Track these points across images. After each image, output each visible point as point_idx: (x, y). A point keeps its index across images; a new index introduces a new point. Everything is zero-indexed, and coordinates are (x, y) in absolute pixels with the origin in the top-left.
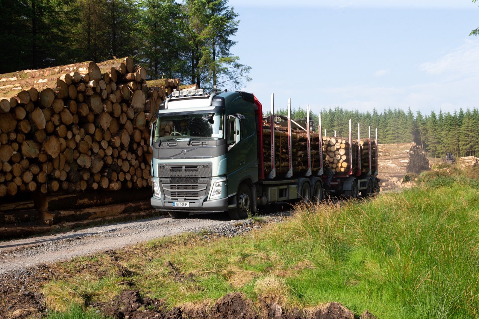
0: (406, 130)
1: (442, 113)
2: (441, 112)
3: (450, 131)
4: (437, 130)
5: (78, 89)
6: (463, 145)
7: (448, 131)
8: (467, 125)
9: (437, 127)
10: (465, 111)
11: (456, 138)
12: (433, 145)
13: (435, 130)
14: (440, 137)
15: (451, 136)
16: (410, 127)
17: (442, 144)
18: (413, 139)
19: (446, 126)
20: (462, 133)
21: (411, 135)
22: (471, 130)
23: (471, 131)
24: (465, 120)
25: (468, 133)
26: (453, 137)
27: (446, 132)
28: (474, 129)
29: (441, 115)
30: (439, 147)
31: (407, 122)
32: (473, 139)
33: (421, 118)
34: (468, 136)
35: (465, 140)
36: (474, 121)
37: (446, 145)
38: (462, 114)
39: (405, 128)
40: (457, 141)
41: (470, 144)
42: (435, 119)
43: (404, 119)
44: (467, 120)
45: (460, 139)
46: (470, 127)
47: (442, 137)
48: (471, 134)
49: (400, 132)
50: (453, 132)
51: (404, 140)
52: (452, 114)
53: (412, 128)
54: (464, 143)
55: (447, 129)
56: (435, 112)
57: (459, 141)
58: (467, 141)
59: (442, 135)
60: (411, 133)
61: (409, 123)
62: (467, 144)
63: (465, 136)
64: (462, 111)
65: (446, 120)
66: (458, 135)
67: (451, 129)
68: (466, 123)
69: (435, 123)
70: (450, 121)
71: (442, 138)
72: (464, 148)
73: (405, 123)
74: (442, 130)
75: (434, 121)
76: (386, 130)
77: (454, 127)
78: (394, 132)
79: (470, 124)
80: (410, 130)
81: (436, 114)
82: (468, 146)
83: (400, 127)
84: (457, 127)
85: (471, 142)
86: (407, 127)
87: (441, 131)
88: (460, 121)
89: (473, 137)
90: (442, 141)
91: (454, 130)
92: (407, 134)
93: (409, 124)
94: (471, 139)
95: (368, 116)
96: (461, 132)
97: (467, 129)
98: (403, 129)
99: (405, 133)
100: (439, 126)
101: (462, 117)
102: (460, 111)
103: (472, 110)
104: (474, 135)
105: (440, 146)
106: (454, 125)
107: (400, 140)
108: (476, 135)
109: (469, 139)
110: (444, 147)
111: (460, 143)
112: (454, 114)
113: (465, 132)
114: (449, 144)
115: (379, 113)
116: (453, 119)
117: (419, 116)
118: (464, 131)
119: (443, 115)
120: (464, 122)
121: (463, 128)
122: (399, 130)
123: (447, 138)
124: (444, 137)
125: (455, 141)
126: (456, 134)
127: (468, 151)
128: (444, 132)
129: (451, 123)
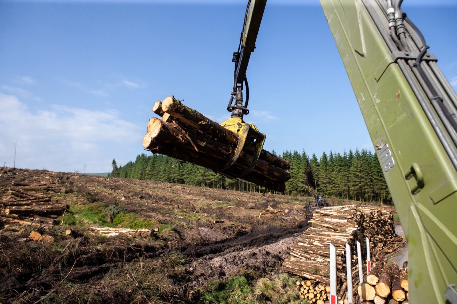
0: (300, 170)
1: (333, 154)
2: (331, 153)
3: (340, 172)
4: (328, 171)
6: (354, 186)
7: (338, 172)
8: (356, 165)
9: (328, 168)
10: (354, 152)
11: (345, 179)
12: (324, 185)
13: (326, 171)
14: (330, 177)
15: (341, 177)
16: (303, 168)
17: (332, 184)
18: (306, 178)
19: (336, 166)
20: (352, 173)
21: (304, 175)
22: (361, 170)
23: (360, 172)
24: (355, 160)
25: (357, 173)
26: (343, 177)
27: (336, 173)
28: (363, 169)
29: (331, 156)
30: (329, 187)
31: (301, 162)
32: (362, 180)
33: (316, 160)
34: (357, 176)
35: (354, 180)
36: (363, 161)
37: (336, 186)
38: (352, 155)
39: (299, 169)
40: (346, 181)
41: (360, 185)
42: (327, 160)
43: (298, 160)
44: (357, 161)
45: (350, 179)
46: (360, 167)
47: (332, 177)
48: (360, 174)
49: (294, 172)
50: (343, 172)
51: (297, 179)
52: (342, 155)
53: (305, 169)
54: (353, 183)
55: (337, 169)
56: (326, 153)
57: (349, 181)
58: (356, 182)
59: (332, 175)
60: (304, 173)
61: (303, 163)
62: (356, 185)
63: (355, 177)
64: (351, 153)
65: (336, 161)
66: (348, 175)
67: (341, 169)
68: (355, 163)
69: (326, 164)
70: (340, 162)
71: (332, 179)
72: (353, 188)
73: (299, 164)
74: (333, 171)
75: (325, 162)
77: (344, 168)
79: (359, 165)
80: (302, 170)
81: (327, 156)
82: (358, 187)
83: (294, 167)
84: (347, 167)
85: (360, 182)
86: (301, 167)
87: (331, 172)
88: (350, 162)
89: (362, 178)
90: (332, 181)
91: (343, 170)
92: (301, 174)
93: (302, 165)
94: (360, 180)
96: (350, 172)
97: (356, 170)
98: (297, 169)
99: (298, 173)
100: (330, 167)
101: (352, 158)
102: (349, 153)
103: (360, 151)
104: (363, 176)
105: (331, 186)
106: (343, 166)
107: (294, 180)
108: (366, 175)
109: (358, 179)
110: (335, 187)
111: (350, 183)
112: (344, 155)
113: (355, 173)
114: (338, 184)
116: (342, 160)
117: (314, 159)
118: (354, 171)
119: (333, 156)
120: (353, 162)
121: (352, 168)
122: (294, 170)
123: (337, 178)
124: (335, 178)
125: (345, 181)
126: (346, 175)
127: (357, 193)
128: (335, 173)
129: (341, 164)
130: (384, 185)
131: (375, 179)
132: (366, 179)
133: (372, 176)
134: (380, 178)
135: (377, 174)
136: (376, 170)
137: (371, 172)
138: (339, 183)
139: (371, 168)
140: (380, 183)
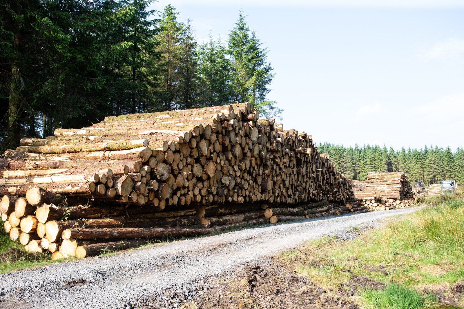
0: (382, 161)
1: (410, 149)
3: (417, 163)
5: (223, 126)
6: (428, 175)
8: (430, 159)
9: (406, 160)
10: (429, 148)
13: (405, 162)
14: (409, 168)
15: (417, 168)
16: (384, 159)
17: (410, 174)
18: (387, 168)
19: (413, 159)
21: (386, 166)
22: (434, 163)
23: (434, 164)
24: (429, 155)
25: (432, 165)
26: (420, 168)
27: (414, 164)
28: (436, 162)
29: (410, 151)
31: (383, 155)
32: (435, 170)
34: (431, 168)
35: (429, 171)
36: (436, 156)
38: (427, 150)
39: (380, 160)
41: (433, 174)
42: (405, 153)
43: (380, 153)
44: (431, 155)
45: (425, 170)
47: (410, 168)
48: (434, 166)
49: (377, 163)
50: (420, 164)
51: (380, 169)
52: (419, 151)
53: (386, 160)
54: (428, 173)
55: (415, 162)
56: (404, 148)
57: (424, 171)
58: (431, 172)
59: (410, 166)
60: (385, 164)
62: (431, 174)
63: (429, 168)
65: (414, 155)
66: (424, 166)
67: (417, 161)
68: (430, 157)
69: (405, 157)
70: (417, 155)
71: (410, 169)
72: (428, 177)
73: (381, 156)
74: (411, 162)
75: (404, 155)
76: (365, 161)
77: (420, 161)
78: (371, 163)
79: (433, 159)
80: (384, 162)
81: (406, 150)
82: (431, 176)
83: (376, 159)
84: (422, 160)
85: (434, 172)
86: (382, 159)
88: (425, 155)
89: (435, 168)
90: (410, 171)
91: (420, 162)
92: (383, 164)
93: (384, 157)
95: (351, 150)
96: (426, 164)
97: (431, 162)
98: (379, 160)
99: (380, 164)
100: (408, 159)
101: (427, 152)
102: (425, 148)
103: (434, 147)
106: (420, 159)
107: (376, 169)
108: (438, 167)
109: (432, 170)
110: (412, 176)
111: (425, 173)
112: (420, 150)
113: (429, 164)
114: (416, 174)
115: (360, 148)
116: (419, 154)
117: (391, 151)
118: (429, 163)
120: (428, 156)
121: (427, 161)
122: (376, 161)
124: (412, 168)
125: (421, 171)
126: (422, 166)
127: (431, 180)
128: (412, 164)
129: (418, 157)
130: (453, 175)
131: (446, 170)
132: (439, 170)
133: (443, 167)
134: (450, 169)
135: (448, 166)
136: (447, 163)
137: (443, 164)
138: (416, 172)
139: (443, 161)
140: (450, 173)
